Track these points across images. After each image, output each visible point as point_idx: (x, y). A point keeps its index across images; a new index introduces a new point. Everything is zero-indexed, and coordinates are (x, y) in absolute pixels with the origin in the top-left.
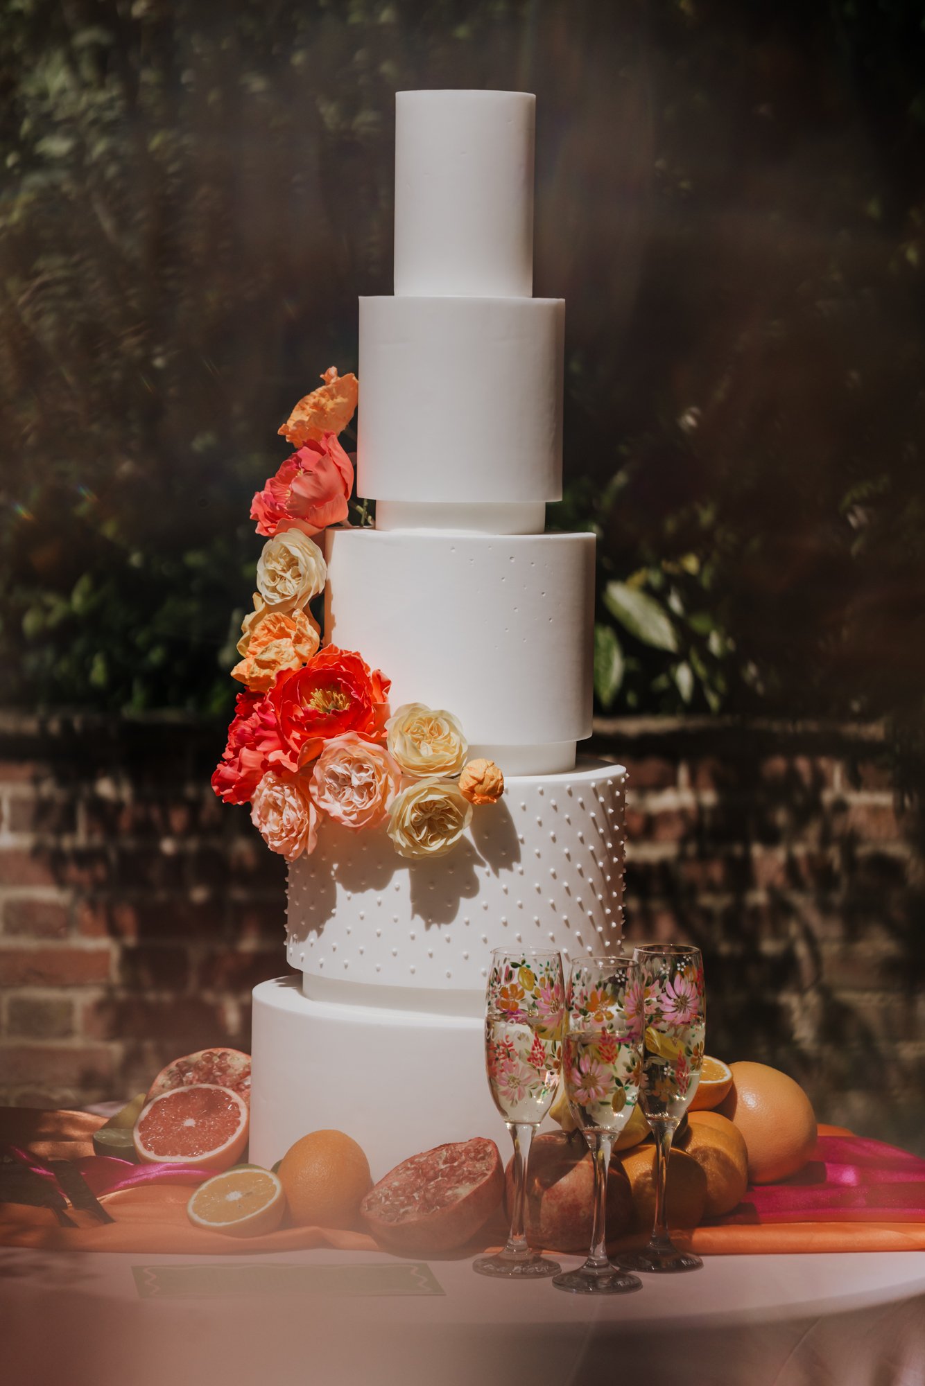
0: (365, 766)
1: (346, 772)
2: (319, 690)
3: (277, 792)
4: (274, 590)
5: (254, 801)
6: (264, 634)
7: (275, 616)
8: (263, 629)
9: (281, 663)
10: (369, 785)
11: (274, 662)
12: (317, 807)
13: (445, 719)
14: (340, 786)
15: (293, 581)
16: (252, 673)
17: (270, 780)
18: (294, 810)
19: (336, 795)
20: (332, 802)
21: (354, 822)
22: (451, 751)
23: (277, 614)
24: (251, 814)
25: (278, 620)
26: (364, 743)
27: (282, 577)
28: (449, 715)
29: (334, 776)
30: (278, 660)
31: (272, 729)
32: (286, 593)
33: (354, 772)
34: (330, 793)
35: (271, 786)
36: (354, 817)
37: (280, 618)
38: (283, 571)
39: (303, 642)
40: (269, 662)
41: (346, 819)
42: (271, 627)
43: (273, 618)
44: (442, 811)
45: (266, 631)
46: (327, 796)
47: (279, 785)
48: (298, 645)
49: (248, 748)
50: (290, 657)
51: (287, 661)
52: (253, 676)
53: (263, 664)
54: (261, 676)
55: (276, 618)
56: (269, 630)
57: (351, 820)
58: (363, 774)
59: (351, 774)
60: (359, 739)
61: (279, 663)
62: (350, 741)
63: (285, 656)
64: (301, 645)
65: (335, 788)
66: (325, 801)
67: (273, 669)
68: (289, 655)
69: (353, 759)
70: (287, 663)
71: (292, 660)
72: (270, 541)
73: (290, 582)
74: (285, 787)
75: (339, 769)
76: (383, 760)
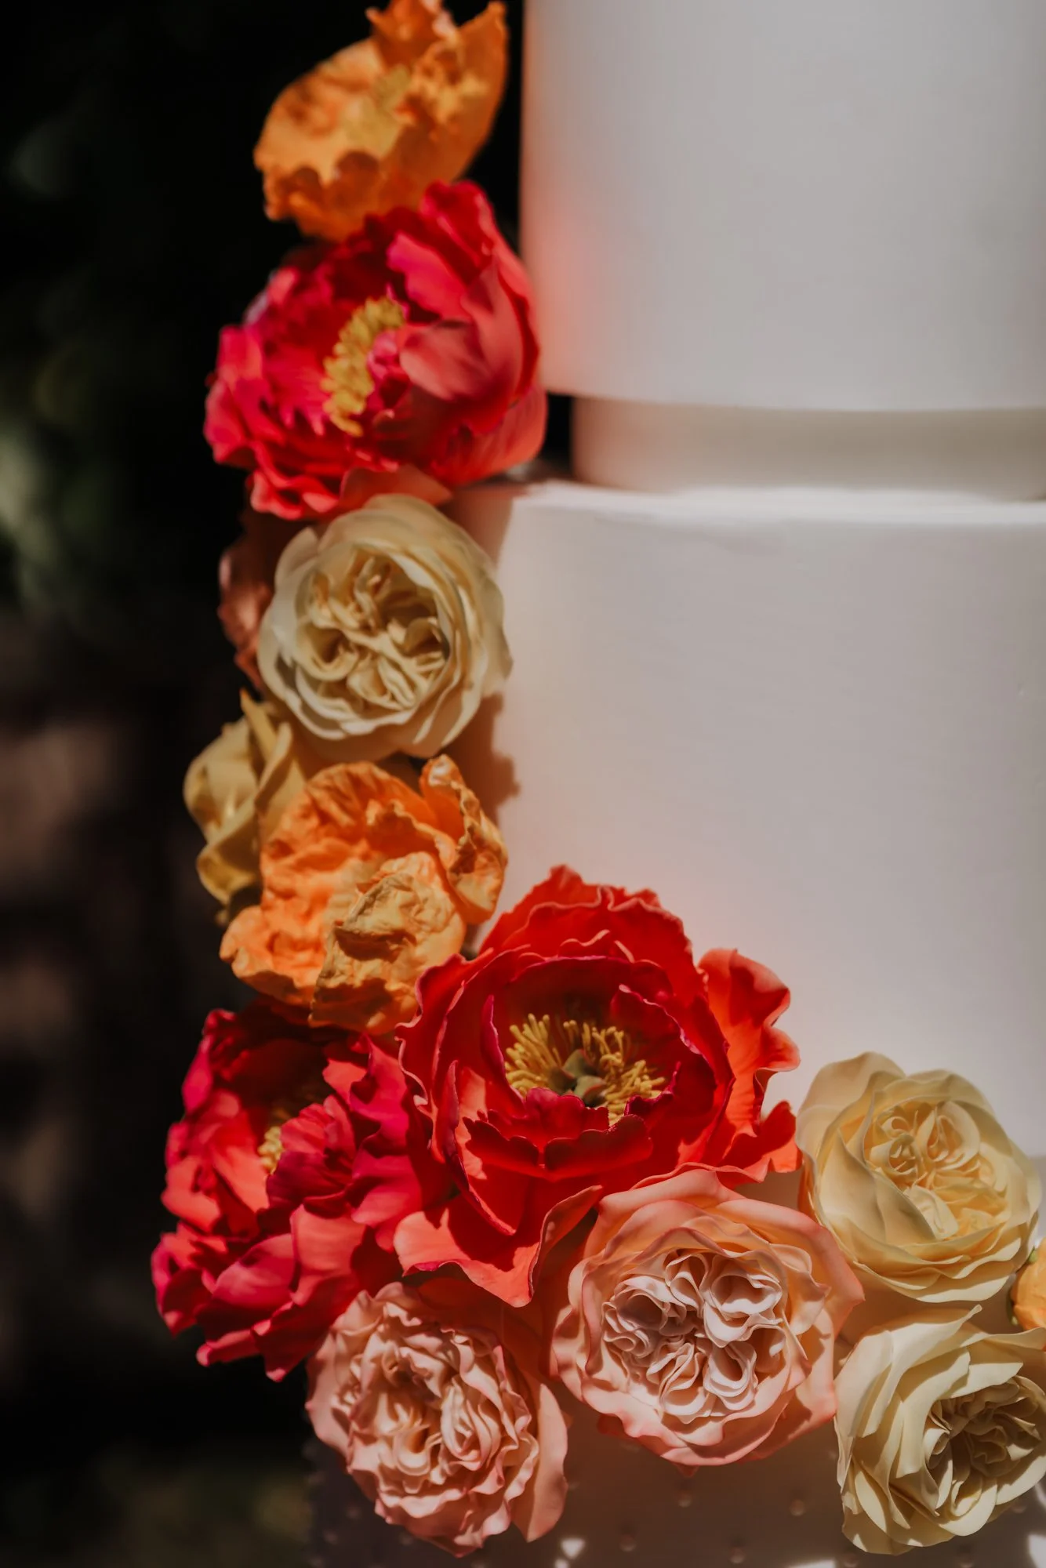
0: (755, 1279)
1: (685, 1300)
2: (539, 1018)
3: (422, 1350)
4: (338, 689)
5: (320, 1366)
6: (310, 832)
7: (350, 775)
8: (305, 816)
9: (419, 937)
10: (761, 1339)
11: (400, 936)
12: (570, 1404)
13: (966, 1106)
14: (656, 1337)
15: (411, 666)
16: (330, 974)
17: (393, 1310)
18: (491, 1408)
19: (637, 1367)
20: (623, 1387)
21: (700, 1450)
22: (994, 1206)
23: (361, 769)
24: (309, 1405)
25: (361, 790)
26: (740, 1204)
27: (362, 650)
28: (970, 1089)
29: (643, 1309)
30: (411, 929)
31: (396, 1152)
32: (384, 701)
33: (710, 1298)
34: (617, 1360)
35: (397, 1331)
36: (701, 1436)
37: (369, 782)
38: (365, 628)
39: (477, 865)
40: (382, 939)
41: (679, 1443)
42: (333, 809)
43: (341, 783)
44: (1001, 1408)
45: (314, 821)
46: (611, 1369)
47: (429, 1328)
48: (464, 876)
49: (312, 1209)
50: (442, 917)
51: (434, 930)
52: (333, 983)
53: (358, 945)
54: (357, 982)
55: (356, 782)
56: (325, 818)
57: (690, 1445)
58: (741, 1305)
59: (700, 1302)
60: (724, 1191)
61: (413, 941)
62: (695, 1200)
63: (427, 915)
64: (475, 876)
65: (640, 1343)
66: (606, 1386)
67: (390, 957)
68: (438, 910)
69: (709, 1256)
70: (434, 936)
71: (446, 924)
72: (307, 536)
73: (397, 666)
74: (459, 1340)
75: (664, 1291)
76: (807, 1256)
